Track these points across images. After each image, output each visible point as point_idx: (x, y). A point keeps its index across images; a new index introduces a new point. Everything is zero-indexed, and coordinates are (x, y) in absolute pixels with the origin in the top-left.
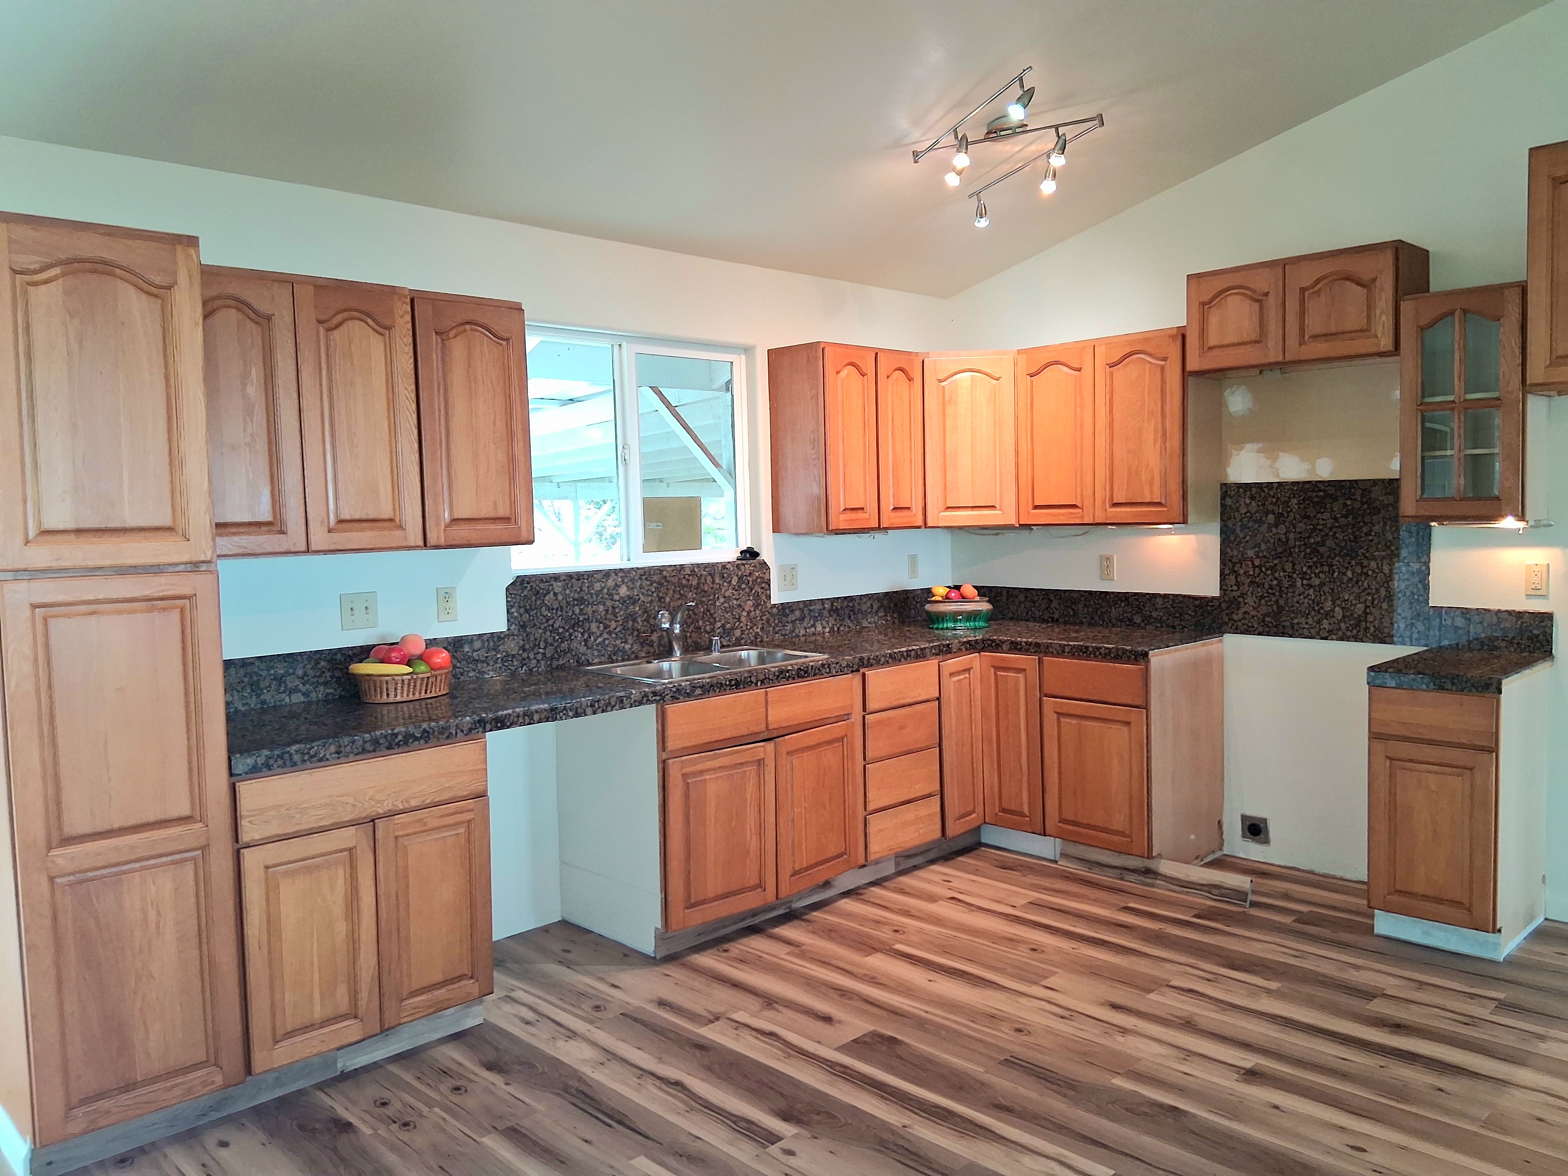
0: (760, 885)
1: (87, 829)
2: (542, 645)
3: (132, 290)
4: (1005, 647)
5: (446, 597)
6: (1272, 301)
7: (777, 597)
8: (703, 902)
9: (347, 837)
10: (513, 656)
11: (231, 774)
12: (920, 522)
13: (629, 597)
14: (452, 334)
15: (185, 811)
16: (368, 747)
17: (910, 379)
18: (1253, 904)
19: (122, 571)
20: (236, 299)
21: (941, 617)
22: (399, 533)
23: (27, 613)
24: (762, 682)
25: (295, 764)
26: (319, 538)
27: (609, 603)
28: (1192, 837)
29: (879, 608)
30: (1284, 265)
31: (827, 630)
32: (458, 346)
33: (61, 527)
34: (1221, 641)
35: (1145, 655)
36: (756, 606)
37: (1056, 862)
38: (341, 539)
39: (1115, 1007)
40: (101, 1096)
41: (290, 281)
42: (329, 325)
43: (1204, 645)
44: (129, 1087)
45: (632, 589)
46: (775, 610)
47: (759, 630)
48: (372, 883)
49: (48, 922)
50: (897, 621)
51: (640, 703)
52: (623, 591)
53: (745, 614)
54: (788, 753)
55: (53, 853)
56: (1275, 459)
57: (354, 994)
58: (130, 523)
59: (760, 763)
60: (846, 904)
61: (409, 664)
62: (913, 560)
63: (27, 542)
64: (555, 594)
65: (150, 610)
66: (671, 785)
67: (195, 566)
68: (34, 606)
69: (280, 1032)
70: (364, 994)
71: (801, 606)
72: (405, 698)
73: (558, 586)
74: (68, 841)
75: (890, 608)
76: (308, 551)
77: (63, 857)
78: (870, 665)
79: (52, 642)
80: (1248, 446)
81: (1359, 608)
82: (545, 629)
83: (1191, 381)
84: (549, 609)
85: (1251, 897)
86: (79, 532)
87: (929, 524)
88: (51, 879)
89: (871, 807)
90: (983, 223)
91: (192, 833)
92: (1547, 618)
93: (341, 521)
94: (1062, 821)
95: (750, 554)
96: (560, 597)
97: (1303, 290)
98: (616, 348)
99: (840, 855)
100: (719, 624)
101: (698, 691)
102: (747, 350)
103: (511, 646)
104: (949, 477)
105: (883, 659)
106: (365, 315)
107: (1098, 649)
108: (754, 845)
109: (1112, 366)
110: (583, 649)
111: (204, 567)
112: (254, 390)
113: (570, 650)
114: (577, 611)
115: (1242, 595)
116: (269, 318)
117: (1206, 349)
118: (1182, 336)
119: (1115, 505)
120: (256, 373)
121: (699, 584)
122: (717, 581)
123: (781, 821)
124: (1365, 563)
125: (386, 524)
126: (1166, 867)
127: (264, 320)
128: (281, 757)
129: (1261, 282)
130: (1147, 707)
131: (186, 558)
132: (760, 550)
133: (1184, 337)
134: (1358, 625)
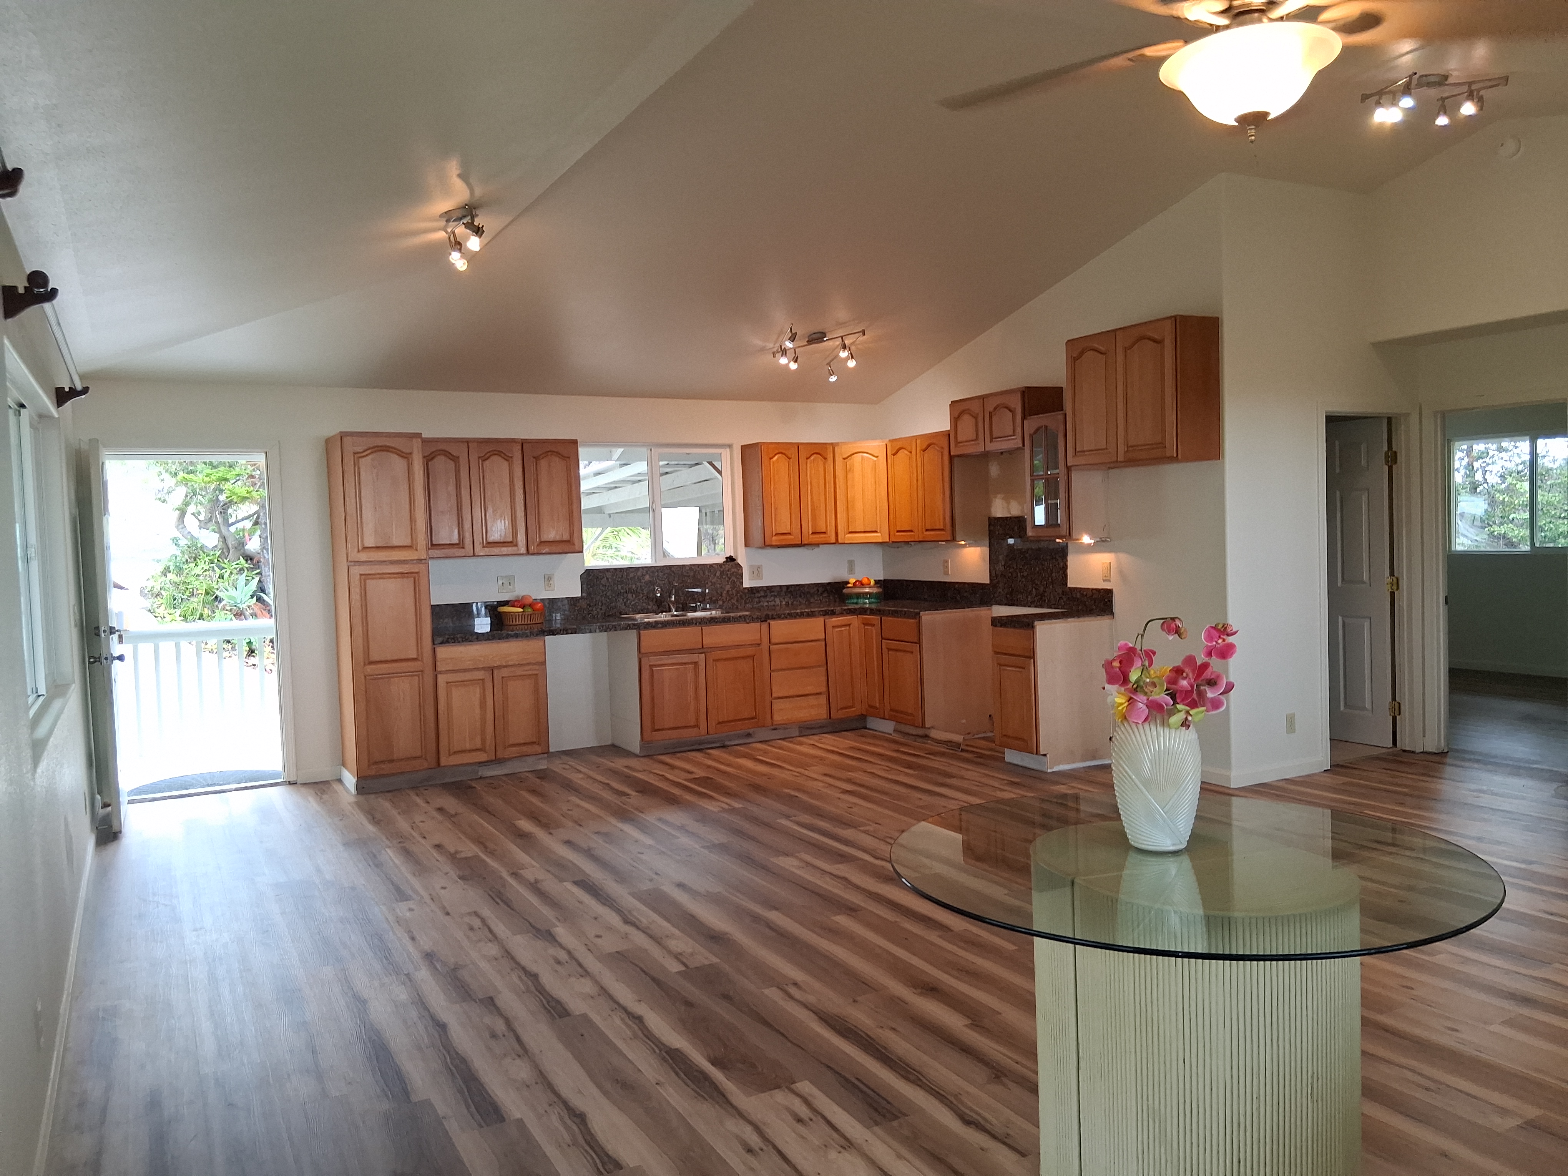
0: (697, 726)
1: (378, 659)
2: (600, 604)
3: (397, 456)
4: (868, 612)
5: (549, 579)
6: (980, 418)
7: (747, 583)
8: (663, 729)
9: (480, 675)
10: (584, 609)
11: (434, 644)
12: (833, 541)
13: (650, 581)
14: (541, 457)
15: (415, 656)
16: (490, 638)
17: (825, 459)
18: (962, 750)
19: (393, 562)
20: (445, 451)
21: (850, 596)
22: (515, 548)
23: (358, 577)
24: (700, 623)
25: (459, 642)
26: (479, 550)
27: (638, 584)
28: (964, 721)
29: (824, 592)
30: (983, 398)
31: (784, 603)
32: (544, 463)
33: (371, 546)
34: (990, 609)
35: (918, 614)
36: (733, 588)
37: (891, 735)
38: (487, 551)
39: (826, 775)
40: (382, 762)
41: (467, 442)
42: (483, 458)
43: (972, 611)
44: (391, 761)
45: (653, 577)
46: (746, 591)
47: (735, 602)
48: (492, 695)
49: (364, 693)
50: (837, 600)
51: (626, 629)
52: (647, 578)
53: (725, 592)
54: (713, 660)
55: (367, 667)
56: (1008, 503)
57: (483, 740)
58: (396, 544)
59: (696, 664)
60: (759, 745)
61: (523, 607)
62: (851, 564)
63: (359, 551)
64: (607, 579)
65: (402, 578)
66: (643, 670)
67: (420, 561)
68: (361, 575)
69: (452, 752)
70: (488, 743)
71: (765, 589)
72: (520, 623)
73: (609, 575)
74: (371, 663)
75: (832, 591)
76: (474, 555)
77: (370, 669)
78: (773, 618)
79: (367, 589)
80: (999, 496)
81: (1042, 589)
82: (601, 596)
83: (956, 460)
84: (603, 586)
85: (962, 747)
86: (377, 547)
87: (840, 542)
88: (365, 677)
89: (774, 695)
90: (833, 379)
91: (417, 665)
92: (1109, 592)
93: (488, 543)
94: (891, 710)
95: (730, 559)
96: (610, 580)
97: (990, 413)
98: (649, 451)
99: (753, 718)
100: (708, 597)
101: (660, 625)
102: (730, 446)
103: (584, 604)
104: (850, 514)
105: (783, 616)
106: (499, 453)
107: (901, 611)
108: (692, 706)
109: (924, 451)
110: (623, 607)
111: (423, 561)
112: (452, 488)
113: (615, 607)
114: (620, 587)
115: (998, 582)
116: (458, 457)
117: (957, 443)
118: (948, 434)
119: (927, 530)
120: (452, 481)
121: (694, 574)
122: (707, 573)
123: (709, 695)
124: (1043, 563)
125: (510, 544)
126: (934, 734)
127: (455, 459)
128: (454, 639)
129: (976, 407)
130: (919, 642)
131: (416, 558)
132: (737, 556)
133: (949, 435)
134: (1041, 599)
